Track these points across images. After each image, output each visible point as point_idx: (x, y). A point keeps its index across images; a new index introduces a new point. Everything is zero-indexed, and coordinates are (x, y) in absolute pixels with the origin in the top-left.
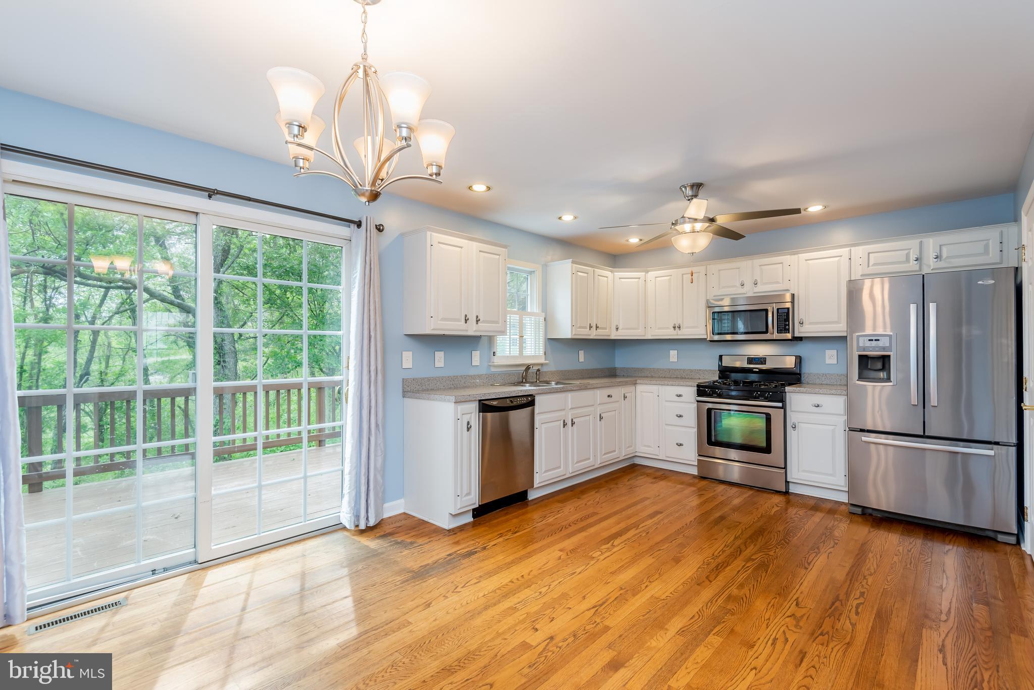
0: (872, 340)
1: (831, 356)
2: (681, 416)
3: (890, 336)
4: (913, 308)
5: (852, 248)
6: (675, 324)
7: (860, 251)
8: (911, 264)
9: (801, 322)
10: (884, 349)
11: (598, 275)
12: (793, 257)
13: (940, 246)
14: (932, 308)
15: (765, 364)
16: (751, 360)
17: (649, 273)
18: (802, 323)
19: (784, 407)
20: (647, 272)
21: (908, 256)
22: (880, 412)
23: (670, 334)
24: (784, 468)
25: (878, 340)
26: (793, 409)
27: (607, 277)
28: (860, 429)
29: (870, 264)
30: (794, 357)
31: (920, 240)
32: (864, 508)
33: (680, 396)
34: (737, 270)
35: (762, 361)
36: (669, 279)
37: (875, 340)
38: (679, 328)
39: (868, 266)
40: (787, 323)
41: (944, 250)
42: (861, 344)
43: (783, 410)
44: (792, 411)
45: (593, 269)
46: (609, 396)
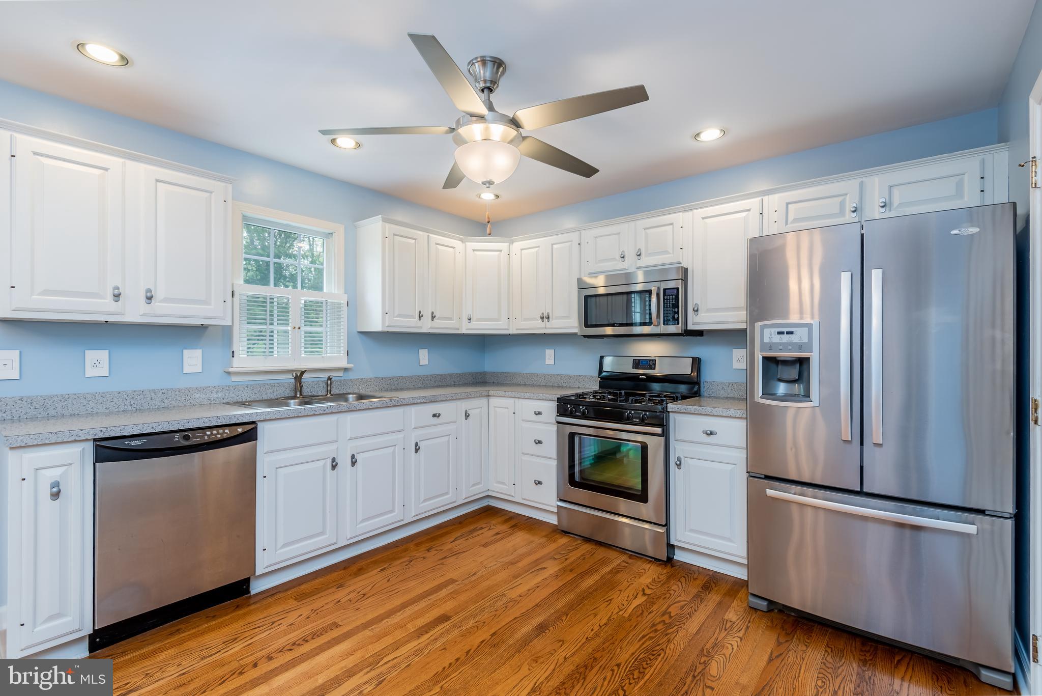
0: (782, 333)
1: (738, 358)
2: (540, 442)
3: (809, 326)
4: (845, 278)
5: (764, 198)
6: (543, 314)
7: (774, 201)
8: (847, 217)
9: (696, 309)
10: (800, 347)
11: (436, 244)
12: (686, 214)
13: (890, 187)
14: (876, 278)
15: (654, 369)
16: (637, 363)
17: (514, 244)
18: (697, 311)
19: (665, 434)
20: (512, 242)
21: (842, 205)
22: (794, 450)
23: (537, 327)
24: (666, 525)
25: (791, 333)
26: (678, 438)
27: (454, 248)
28: (765, 476)
29: (790, 221)
30: (691, 359)
31: (860, 180)
32: (771, 602)
33: (540, 413)
34: (617, 236)
35: (651, 364)
36: (537, 252)
37: (788, 333)
38: (548, 318)
39: (787, 223)
40: (676, 310)
41: (896, 192)
42: (766, 340)
43: (663, 439)
44: (676, 440)
45: (428, 234)
46: (434, 416)
